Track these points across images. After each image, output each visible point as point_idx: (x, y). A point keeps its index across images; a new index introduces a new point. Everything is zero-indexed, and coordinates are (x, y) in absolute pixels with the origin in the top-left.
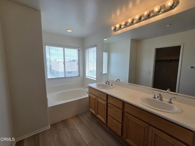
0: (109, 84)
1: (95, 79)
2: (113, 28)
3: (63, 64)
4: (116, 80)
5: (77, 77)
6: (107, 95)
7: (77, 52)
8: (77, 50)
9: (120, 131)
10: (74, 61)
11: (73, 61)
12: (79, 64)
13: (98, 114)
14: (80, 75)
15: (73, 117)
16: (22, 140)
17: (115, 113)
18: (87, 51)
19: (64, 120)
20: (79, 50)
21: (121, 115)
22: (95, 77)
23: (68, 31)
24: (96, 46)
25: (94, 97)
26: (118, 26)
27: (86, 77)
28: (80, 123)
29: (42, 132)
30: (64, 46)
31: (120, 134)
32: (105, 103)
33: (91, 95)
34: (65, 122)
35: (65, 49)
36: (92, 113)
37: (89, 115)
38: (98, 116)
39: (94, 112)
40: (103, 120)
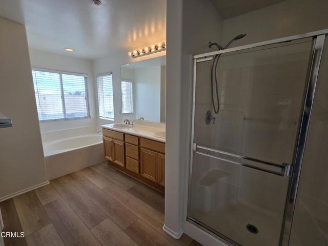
0: (129, 124)
1: (113, 120)
2: (130, 54)
3: (61, 99)
4: (139, 118)
5: (86, 118)
6: (124, 134)
7: (84, 80)
8: (83, 78)
9: (138, 169)
10: (78, 93)
11: (75, 94)
12: (87, 99)
13: (115, 159)
14: (90, 116)
15: (82, 170)
16: (10, 199)
17: (132, 152)
18: (99, 79)
19: (69, 174)
20: (86, 78)
21: (138, 152)
22: (113, 117)
23: (67, 50)
24: (111, 73)
25: (110, 140)
26: (135, 52)
27: (100, 118)
28: (92, 174)
29: (39, 188)
30: (61, 71)
31: (137, 171)
32: (121, 143)
33: (107, 139)
34: (71, 176)
35: (63, 75)
36: (109, 161)
37: (106, 165)
38: (116, 162)
39: (110, 159)
40: (122, 164)
